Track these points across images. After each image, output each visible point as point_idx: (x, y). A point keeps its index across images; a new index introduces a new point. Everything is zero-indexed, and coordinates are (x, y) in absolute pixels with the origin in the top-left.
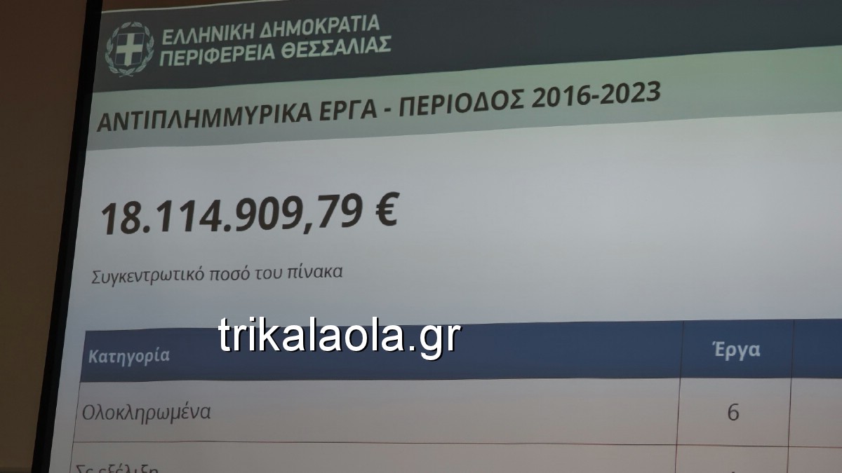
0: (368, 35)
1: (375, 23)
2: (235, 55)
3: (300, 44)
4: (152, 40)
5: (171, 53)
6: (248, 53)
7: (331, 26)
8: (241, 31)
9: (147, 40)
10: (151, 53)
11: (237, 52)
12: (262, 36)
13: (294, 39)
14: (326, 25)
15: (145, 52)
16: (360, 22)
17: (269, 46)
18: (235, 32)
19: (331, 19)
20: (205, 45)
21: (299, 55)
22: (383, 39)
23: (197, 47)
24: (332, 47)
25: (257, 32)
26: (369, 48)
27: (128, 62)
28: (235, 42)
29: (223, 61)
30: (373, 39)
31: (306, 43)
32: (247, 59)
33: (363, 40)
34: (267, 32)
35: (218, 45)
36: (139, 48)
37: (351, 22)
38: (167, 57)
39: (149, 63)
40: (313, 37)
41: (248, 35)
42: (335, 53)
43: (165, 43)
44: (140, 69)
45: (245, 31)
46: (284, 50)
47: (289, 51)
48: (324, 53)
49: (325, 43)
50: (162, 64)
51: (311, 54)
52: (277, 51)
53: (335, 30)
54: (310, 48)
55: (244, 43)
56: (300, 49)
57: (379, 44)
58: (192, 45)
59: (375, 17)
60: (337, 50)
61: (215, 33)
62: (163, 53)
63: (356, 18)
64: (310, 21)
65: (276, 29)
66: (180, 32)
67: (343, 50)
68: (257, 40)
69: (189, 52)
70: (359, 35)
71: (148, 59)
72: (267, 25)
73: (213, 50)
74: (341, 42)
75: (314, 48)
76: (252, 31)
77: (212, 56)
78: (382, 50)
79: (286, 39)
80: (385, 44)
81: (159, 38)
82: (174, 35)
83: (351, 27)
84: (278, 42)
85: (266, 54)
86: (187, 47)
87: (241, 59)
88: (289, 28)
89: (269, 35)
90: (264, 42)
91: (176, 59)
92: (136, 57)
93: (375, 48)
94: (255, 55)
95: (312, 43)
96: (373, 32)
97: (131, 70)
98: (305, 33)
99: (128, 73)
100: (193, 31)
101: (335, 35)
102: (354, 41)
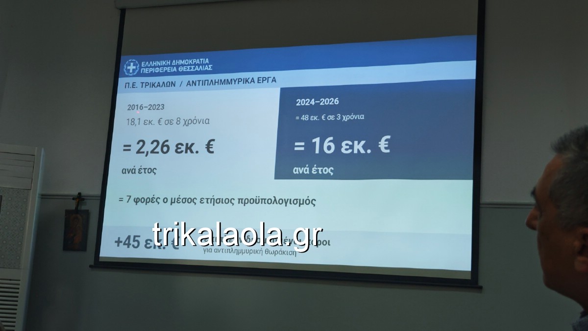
0: (205, 65)
1: (207, 61)
2: (164, 70)
3: (184, 67)
4: (139, 65)
5: (144, 69)
8: (166, 63)
9: (137, 65)
10: (138, 69)
12: (173, 64)
13: (183, 65)
15: (136, 69)
16: (203, 61)
17: (175, 68)
18: (164, 63)
19: (194, 60)
20: (155, 67)
22: (210, 66)
25: (171, 63)
26: (205, 69)
27: (131, 71)
30: (207, 66)
32: (168, 71)
35: (159, 67)
36: (135, 67)
37: (200, 61)
38: (143, 70)
39: (138, 72)
40: (188, 65)
41: (168, 64)
43: (142, 66)
44: (135, 74)
45: (167, 63)
46: (179, 69)
47: (181, 69)
49: (192, 67)
51: (188, 70)
52: (177, 69)
53: (195, 63)
54: (187, 68)
56: (184, 69)
57: (209, 68)
59: (207, 59)
60: (196, 69)
61: (158, 63)
62: (142, 69)
63: (201, 59)
64: (187, 60)
65: (177, 62)
66: (147, 63)
67: (198, 69)
68: (171, 66)
69: (150, 69)
70: (202, 65)
71: (137, 71)
72: (174, 61)
73: (157, 68)
76: (169, 63)
77: (157, 70)
78: (210, 69)
79: (180, 66)
80: (210, 67)
81: (140, 65)
82: (145, 63)
83: (200, 62)
84: (178, 66)
85: (174, 70)
87: (166, 71)
88: (181, 62)
89: (175, 64)
90: (173, 66)
91: (146, 71)
92: (134, 70)
93: (207, 69)
94: (171, 70)
95: (188, 67)
96: (207, 64)
97: (132, 74)
98: (186, 64)
100: (151, 62)
101: (195, 65)
102: (201, 67)
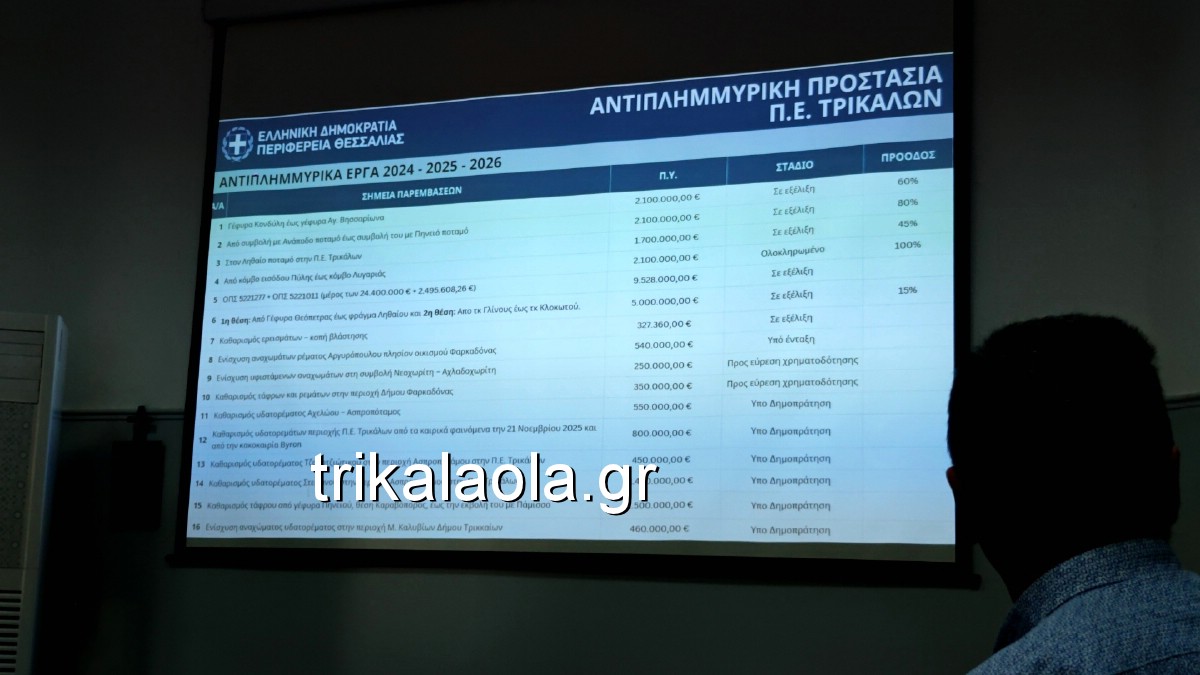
1: (393, 126)
3: (346, 139)
4: (252, 138)
5: (264, 146)
6: (314, 145)
7: (366, 128)
8: (308, 132)
10: (251, 147)
11: (307, 145)
12: (322, 135)
13: (343, 136)
14: (362, 127)
16: (384, 125)
17: (327, 141)
18: (305, 132)
19: (366, 124)
21: (346, 146)
22: (399, 136)
23: (281, 142)
24: (367, 141)
26: (390, 141)
27: (237, 152)
28: (305, 139)
29: (298, 151)
30: (392, 136)
31: (350, 139)
33: (386, 137)
34: (325, 131)
35: (294, 140)
36: (244, 144)
37: (378, 126)
38: (261, 149)
40: (354, 135)
41: (313, 134)
42: (369, 145)
43: (260, 140)
44: (245, 157)
45: (311, 132)
46: (336, 143)
47: (339, 144)
48: (362, 145)
50: (258, 153)
52: (332, 144)
53: (368, 130)
55: (311, 139)
56: (346, 143)
57: (396, 139)
58: (278, 141)
59: (393, 122)
60: (370, 143)
61: (292, 133)
62: (259, 146)
63: (381, 123)
64: (352, 125)
65: (331, 130)
66: (270, 133)
67: (374, 143)
68: (319, 137)
69: (276, 145)
70: (383, 133)
71: (250, 150)
72: (325, 128)
73: (291, 144)
74: (372, 138)
75: (355, 142)
76: (315, 132)
77: (291, 148)
78: (399, 142)
79: (337, 137)
80: (400, 139)
81: (256, 138)
82: (266, 135)
83: (379, 129)
84: (332, 138)
85: (325, 146)
86: (274, 143)
87: (309, 149)
88: (338, 129)
89: (326, 134)
90: (324, 139)
92: (242, 149)
93: (394, 141)
94: (318, 147)
96: (394, 132)
97: (239, 158)
99: (237, 159)
